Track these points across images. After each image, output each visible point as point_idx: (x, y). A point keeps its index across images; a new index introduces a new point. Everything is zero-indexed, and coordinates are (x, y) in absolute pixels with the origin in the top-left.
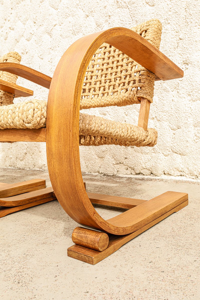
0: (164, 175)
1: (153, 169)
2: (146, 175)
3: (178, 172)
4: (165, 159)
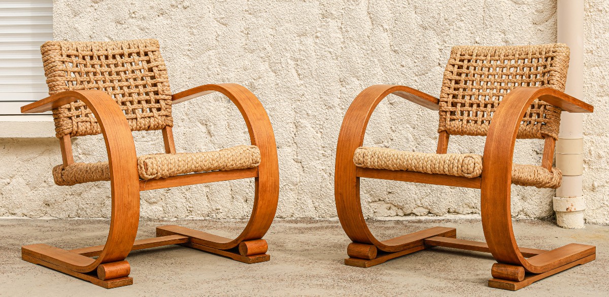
0: (447, 214)
1: (433, 206)
2: (421, 216)
3: (468, 209)
4: (451, 193)
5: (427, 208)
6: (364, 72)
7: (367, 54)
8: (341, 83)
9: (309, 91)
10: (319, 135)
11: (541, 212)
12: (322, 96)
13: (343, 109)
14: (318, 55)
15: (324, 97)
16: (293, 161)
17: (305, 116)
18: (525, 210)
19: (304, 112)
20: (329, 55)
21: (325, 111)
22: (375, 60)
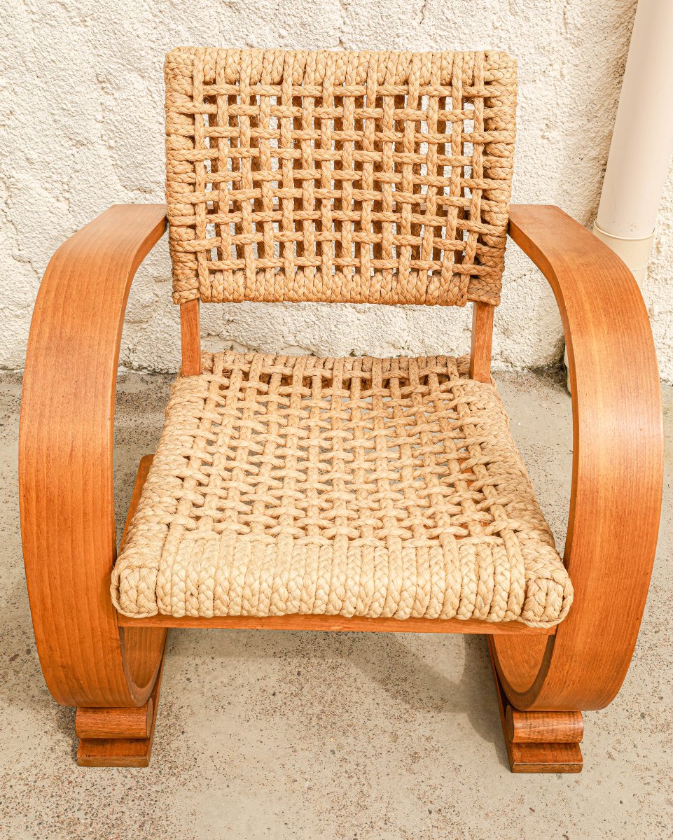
1: (322, 347)
3: (392, 349)
4: (358, 322)
5: (309, 349)
6: (155, 60)
7: (160, 11)
8: (100, 86)
9: (23, 103)
10: (63, 206)
11: (537, 357)
12: (57, 118)
13: (110, 148)
14: (33, 13)
15: (65, 120)
16: (11, 261)
17: (23, 163)
18: (506, 353)
19: (20, 154)
20: (61, 13)
21: (69, 152)
22: (180, 28)
